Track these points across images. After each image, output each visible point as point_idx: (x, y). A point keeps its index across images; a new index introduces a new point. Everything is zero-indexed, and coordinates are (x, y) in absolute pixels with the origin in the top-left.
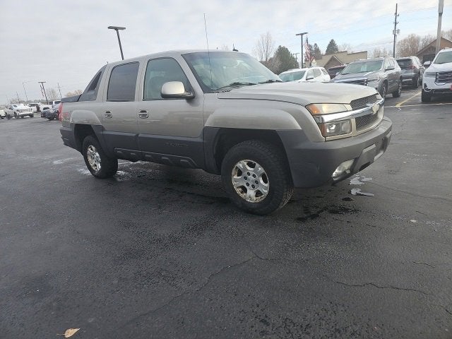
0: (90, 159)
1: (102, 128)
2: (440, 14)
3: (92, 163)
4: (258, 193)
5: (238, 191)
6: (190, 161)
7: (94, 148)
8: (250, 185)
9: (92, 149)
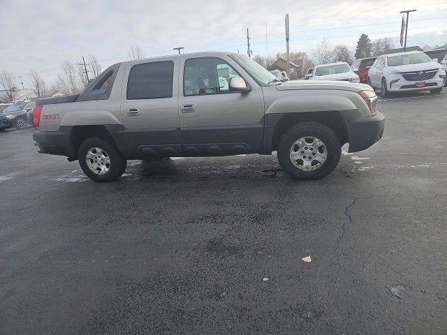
0: (89, 163)
1: (121, 127)
2: (287, 40)
3: (93, 167)
4: (314, 163)
5: (295, 164)
6: (244, 145)
7: (99, 150)
8: (307, 158)
9: (95, 152)
